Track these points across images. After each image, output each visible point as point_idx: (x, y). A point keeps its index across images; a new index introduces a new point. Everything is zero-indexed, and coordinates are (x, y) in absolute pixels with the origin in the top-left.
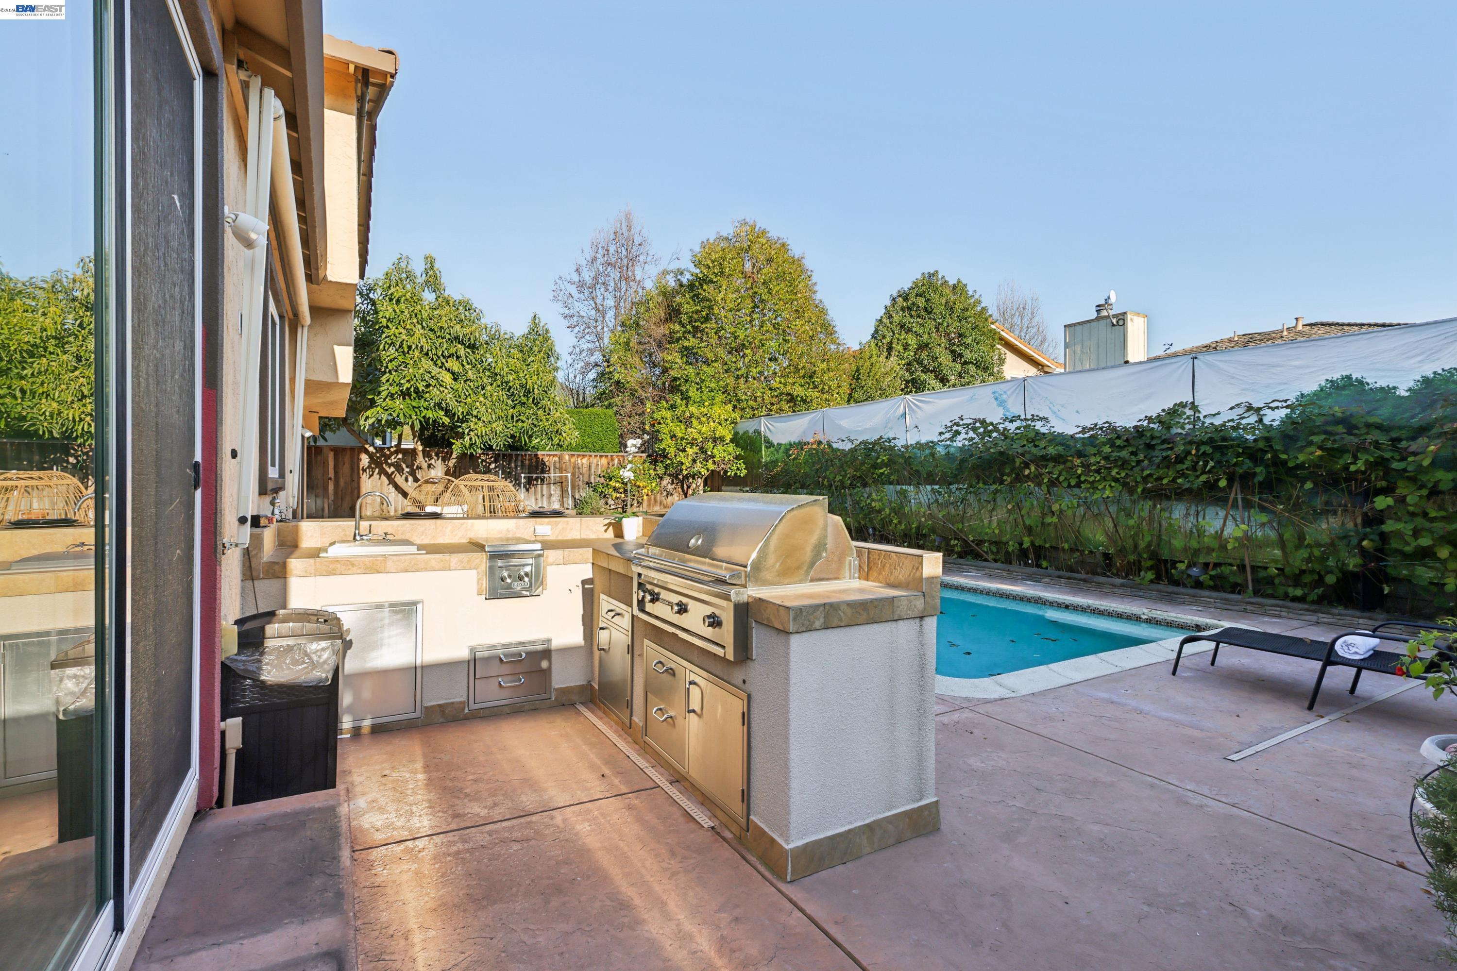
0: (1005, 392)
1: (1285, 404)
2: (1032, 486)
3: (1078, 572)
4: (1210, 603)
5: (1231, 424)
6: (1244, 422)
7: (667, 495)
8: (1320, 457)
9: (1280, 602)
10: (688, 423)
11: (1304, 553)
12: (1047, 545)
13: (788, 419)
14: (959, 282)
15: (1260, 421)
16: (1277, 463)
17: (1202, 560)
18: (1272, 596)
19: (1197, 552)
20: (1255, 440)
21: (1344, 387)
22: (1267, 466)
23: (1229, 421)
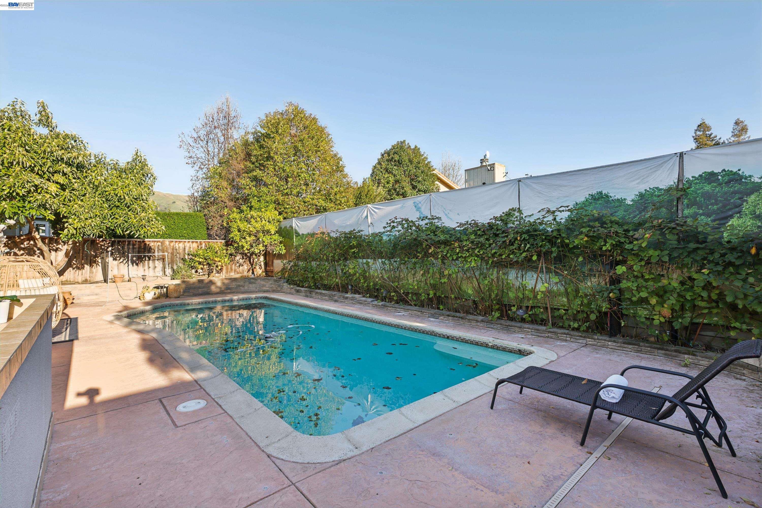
0: (420, 202)
1: (567, 209)
2: (433, 259)
3: (459, 312)
4: (528, 332)
5: (539, 221)
6: (545, 220)
7: (239, 266)
8: (587, 241)
9: (566, 331)
10: (248, 221)
11: (578, 301)
12: (443, 296)
13: (307, 219)
14: (416, 147)
15: (555, 219)
16: (564, 245)
17: (525, 304)
18: (562, 327)
19: (522, 300)
20: (552, 231)
21: (598, 199)
22: (558, 247)
23: (538, 219)
